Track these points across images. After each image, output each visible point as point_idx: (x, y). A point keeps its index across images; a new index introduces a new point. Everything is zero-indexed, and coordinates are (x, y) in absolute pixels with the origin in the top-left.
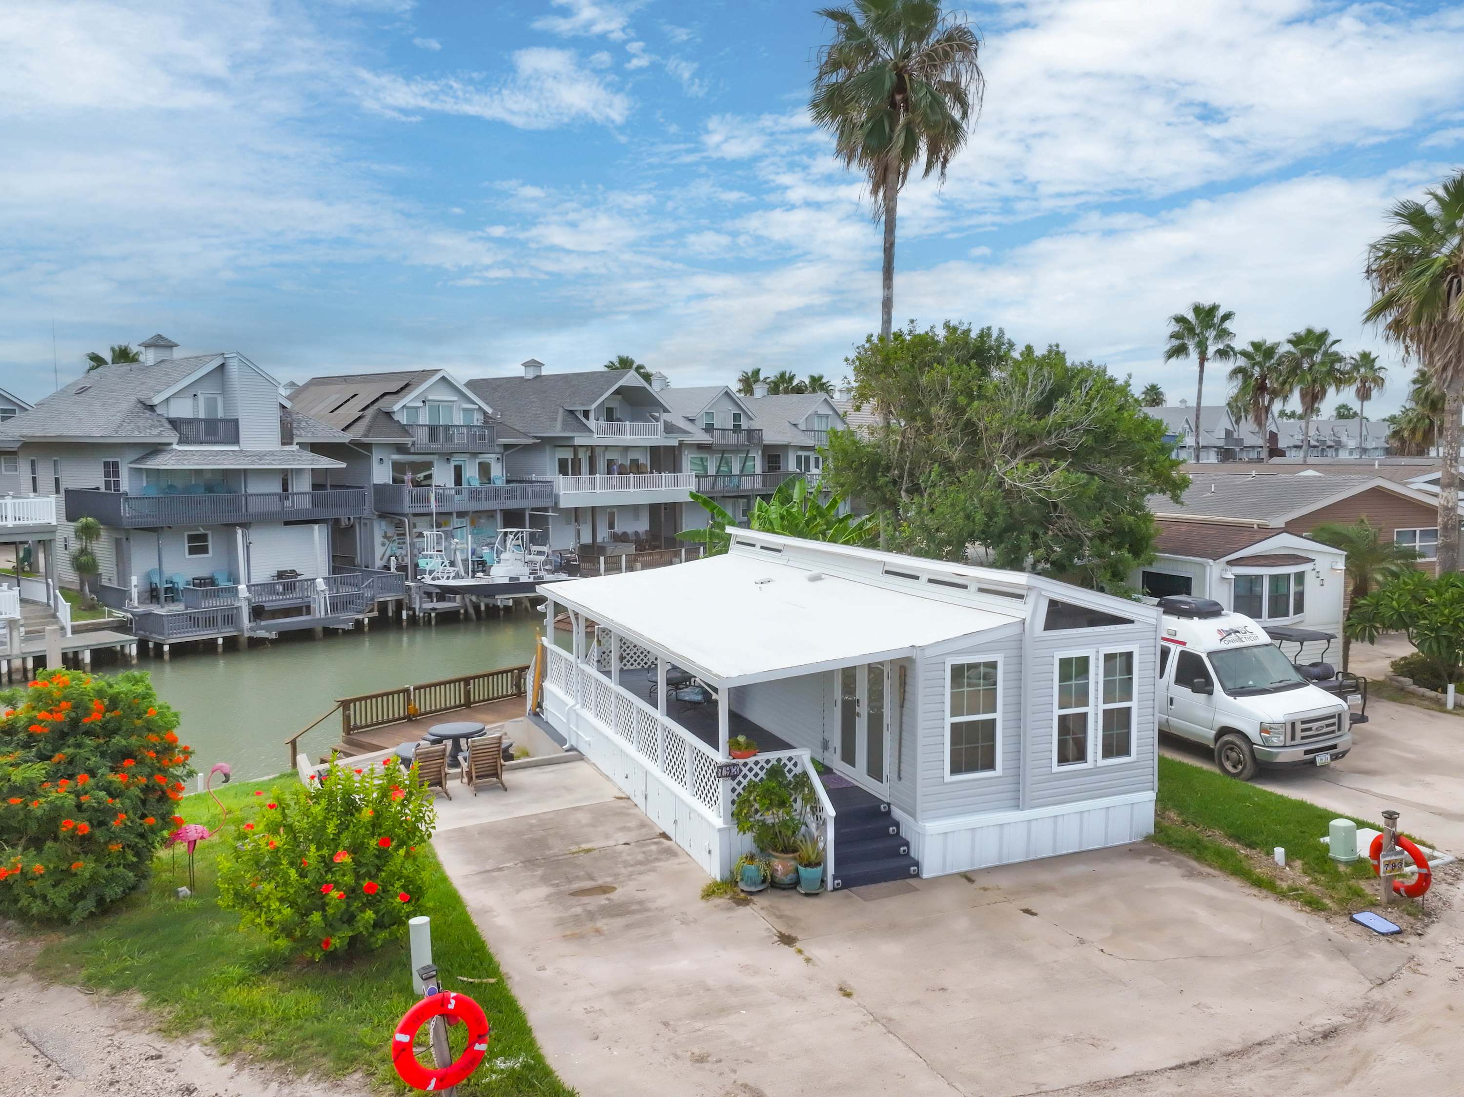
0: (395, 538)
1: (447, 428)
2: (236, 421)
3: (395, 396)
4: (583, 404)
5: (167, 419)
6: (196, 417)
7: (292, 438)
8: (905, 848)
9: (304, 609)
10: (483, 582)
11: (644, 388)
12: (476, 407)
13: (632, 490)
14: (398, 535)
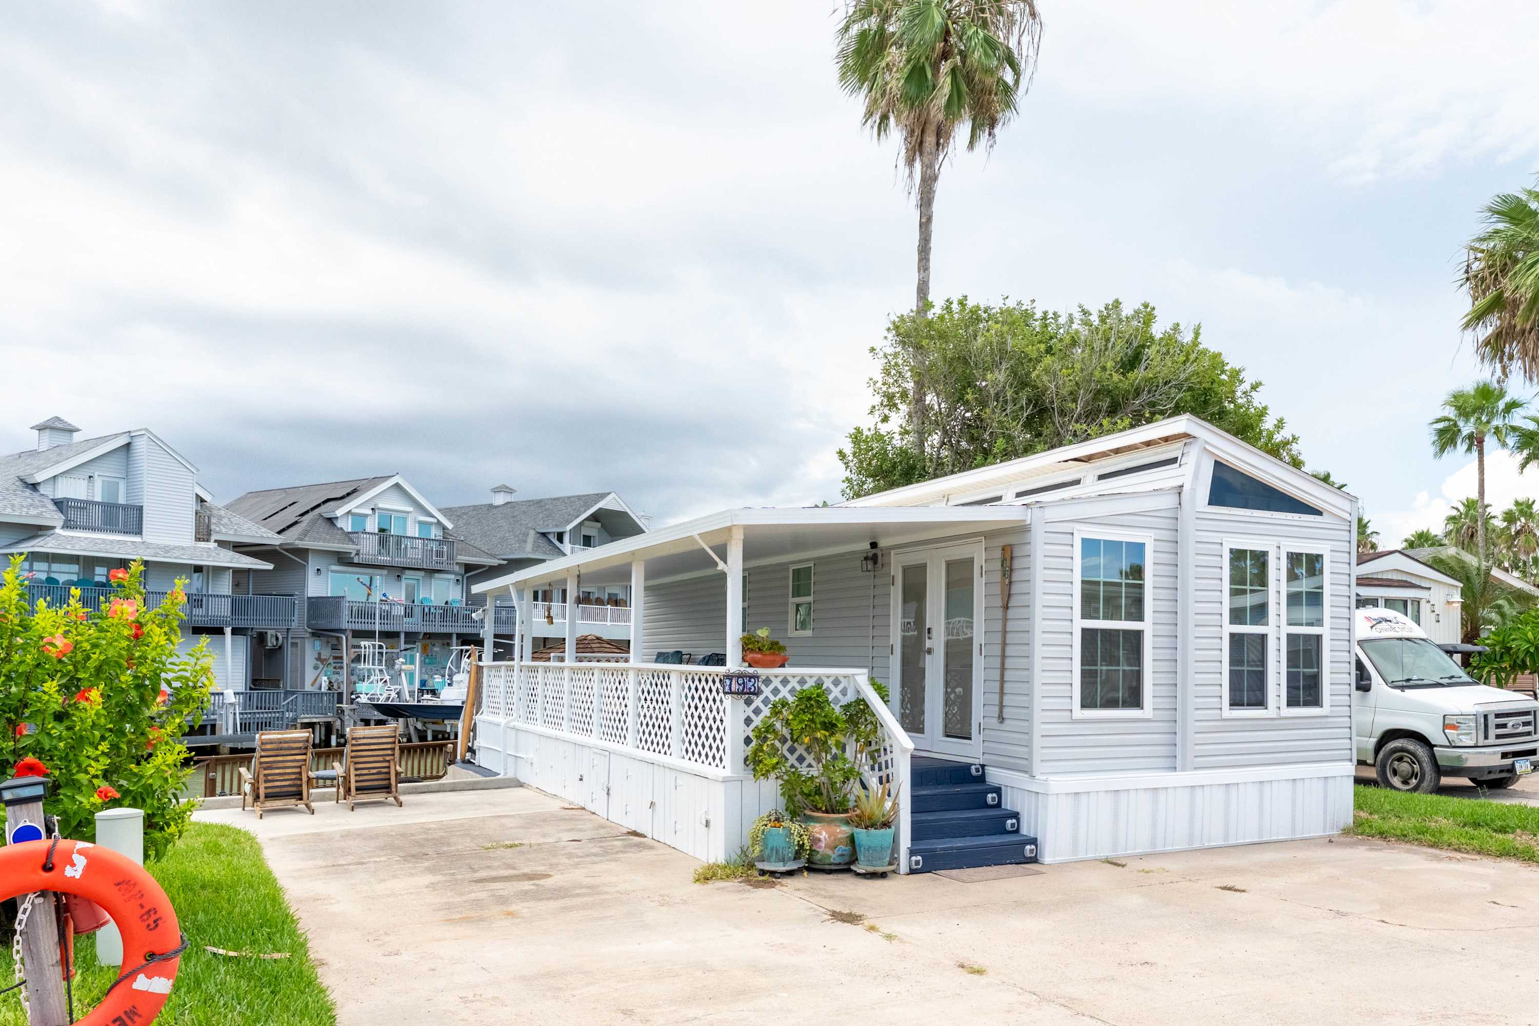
0: (331, 661)
1: (399, 538)
2: (140, 509)
3: (339, 502)
4: (556, 526)
5: (53, 500)
6: (90, 499)
7: (209, 534)
8: (1014, 821)
9: (209, 728)
10: (430, 703)
11: (626, 513)
12: (434, 520)
13: (609, 623)
14: (335, 658)
